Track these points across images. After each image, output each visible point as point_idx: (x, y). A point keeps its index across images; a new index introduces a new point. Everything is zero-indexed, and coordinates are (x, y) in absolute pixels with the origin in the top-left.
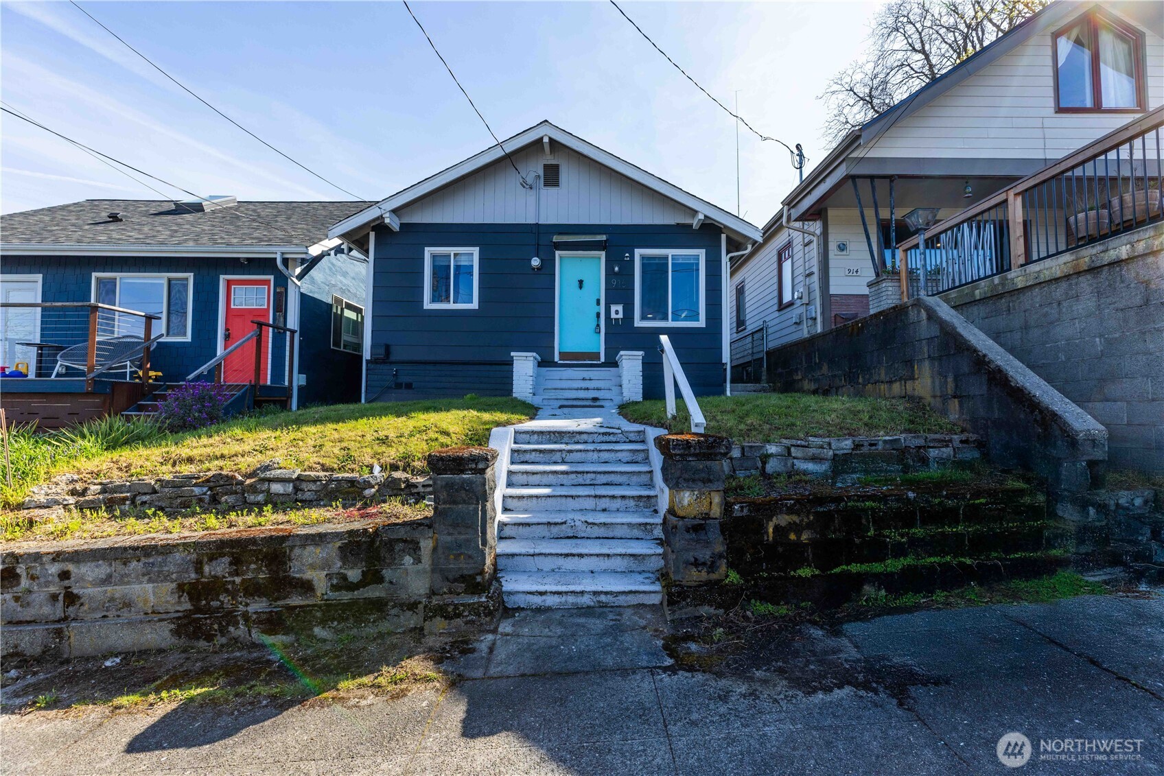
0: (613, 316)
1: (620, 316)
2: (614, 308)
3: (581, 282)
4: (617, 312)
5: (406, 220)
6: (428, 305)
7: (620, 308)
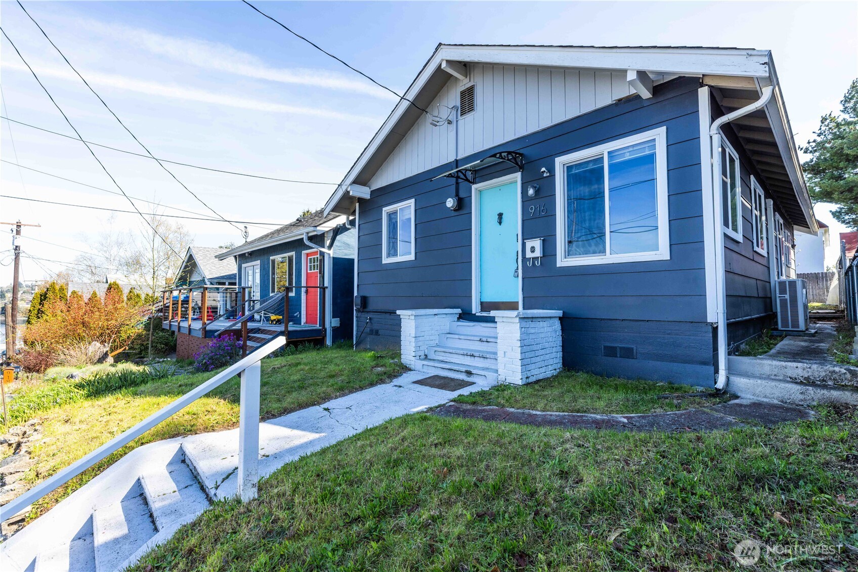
0: (529, 255)
1: (538, 253)
2: (529, 244)
3: (500, 216)
4: (533, 250)
5: (374, 187)
6: (386, 260)
7: (537, 243)
